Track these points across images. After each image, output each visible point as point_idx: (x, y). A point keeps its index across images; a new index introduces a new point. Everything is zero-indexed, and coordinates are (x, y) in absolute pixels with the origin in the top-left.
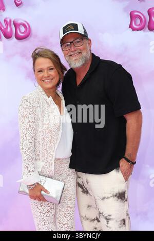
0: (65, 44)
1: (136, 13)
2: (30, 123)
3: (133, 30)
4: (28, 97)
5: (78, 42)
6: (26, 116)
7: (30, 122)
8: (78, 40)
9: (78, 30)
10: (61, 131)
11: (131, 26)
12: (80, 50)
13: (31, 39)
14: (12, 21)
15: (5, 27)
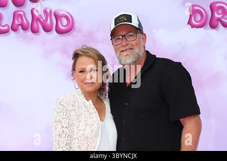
0: (116, 38)
1: (196, 8)
2: (64, 129)
3: (192, 27)
4: (62, 99)
5: (131, 36)
6: (60, 121)
7: (63, 127)
8: (131, 34)
9: (131, 22)
10: (99, 138)
11: (189, 23)
12: (132, 46)
13: (74, 33)
14: (53, 12)
15: (44, 19)
